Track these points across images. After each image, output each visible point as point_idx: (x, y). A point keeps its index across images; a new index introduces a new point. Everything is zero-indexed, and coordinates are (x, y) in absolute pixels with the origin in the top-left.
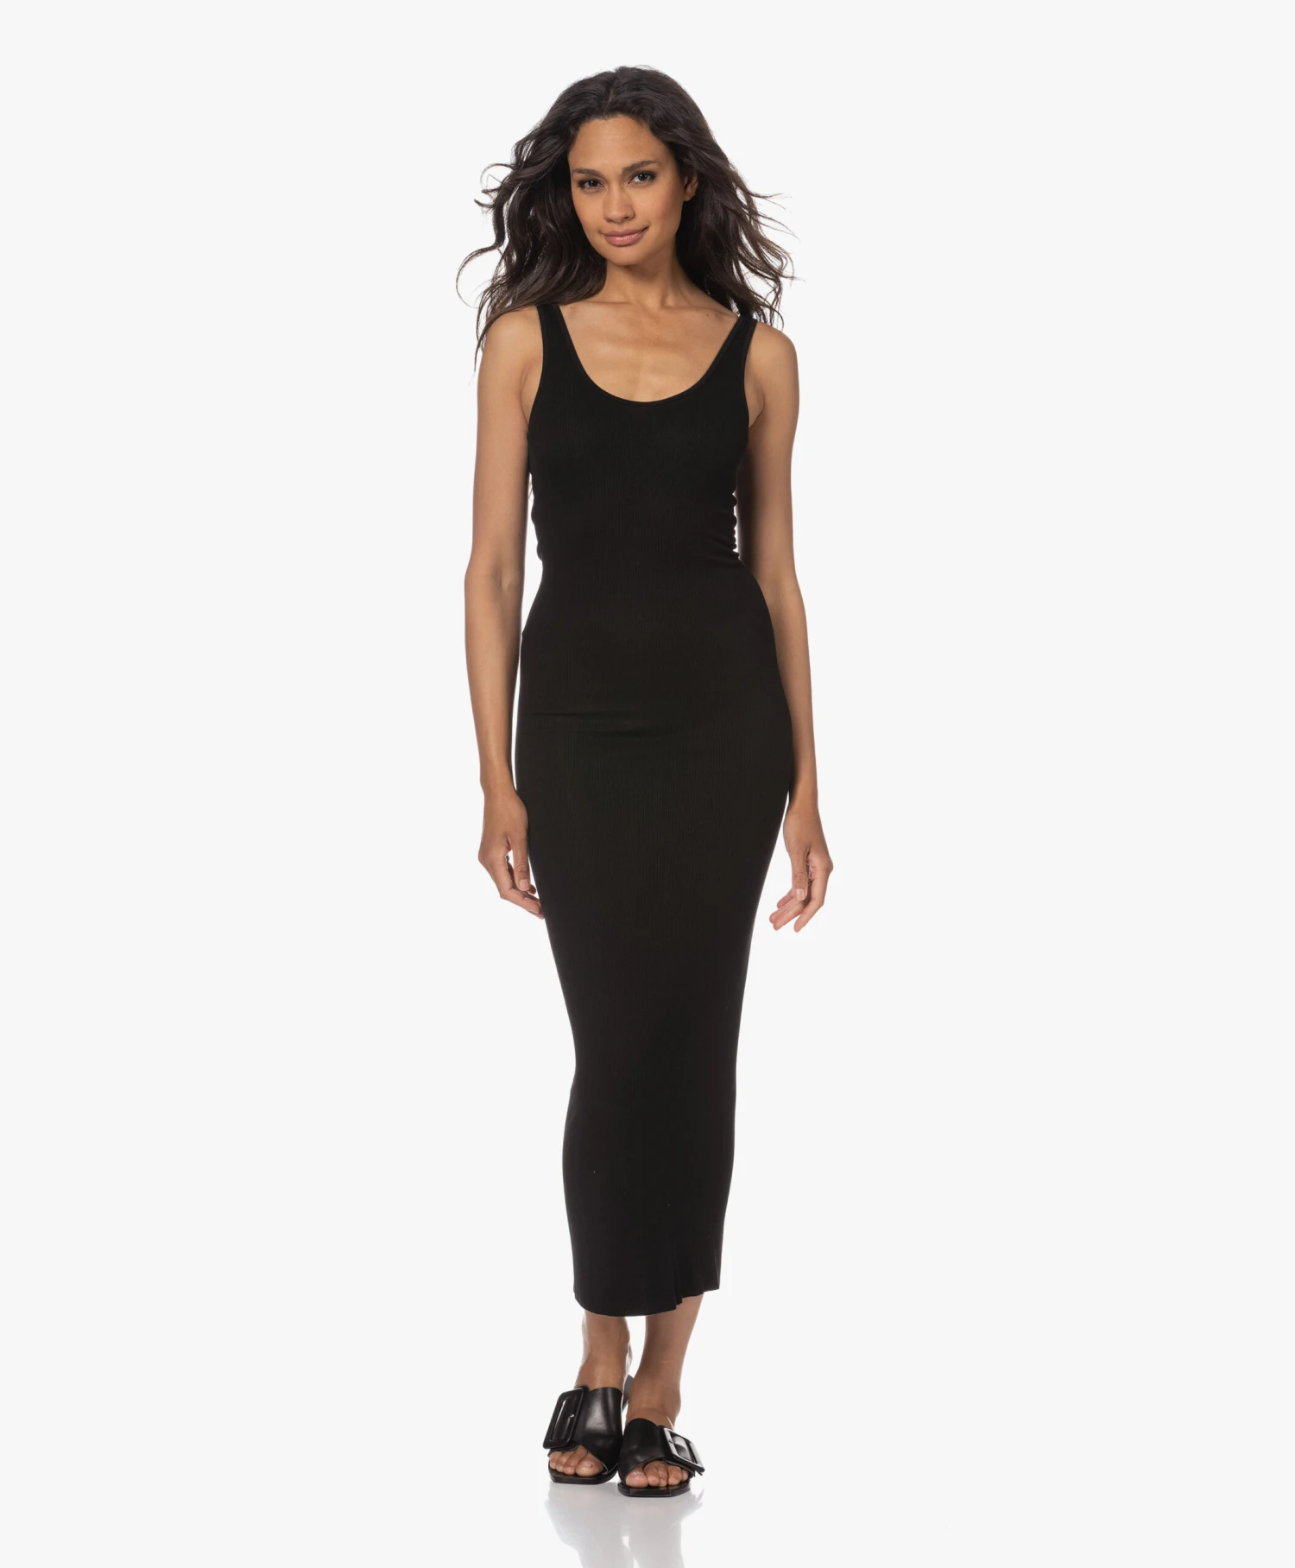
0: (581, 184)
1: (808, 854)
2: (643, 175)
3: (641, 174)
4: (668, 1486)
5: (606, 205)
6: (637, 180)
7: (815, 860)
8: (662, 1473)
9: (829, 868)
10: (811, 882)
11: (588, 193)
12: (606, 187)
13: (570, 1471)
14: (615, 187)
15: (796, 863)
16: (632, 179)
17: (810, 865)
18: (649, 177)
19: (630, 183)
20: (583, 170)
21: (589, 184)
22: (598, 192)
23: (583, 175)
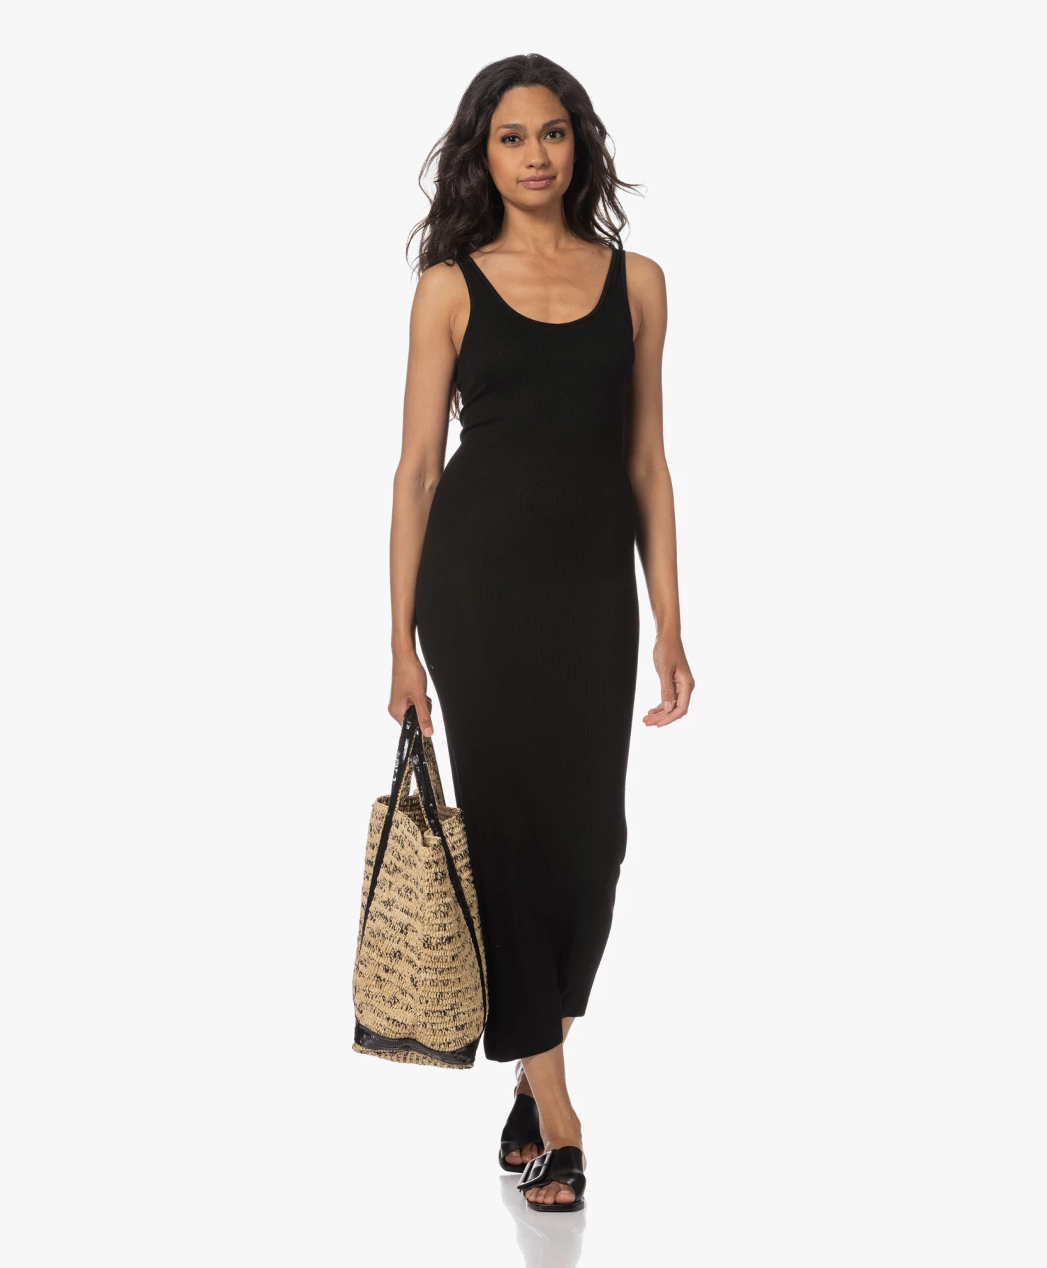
0: (504, 139)
1: (674, 673)
2: (554, 133)
3: (550, 131)
5: (526, 156)
6: (548, 137)
7: (681, 677)
9: (691, 685)
10: (676, 696)
11: (509, 147)
12: (525, 141)
14: (533, 141)
15: (664, 681)
16: (546, 135)
17: (676, 681)
18: (558, 135)
19: (544, 139)
20: (506, 127)
21: (509, 138)
22: (518, 146)
23: (504, 131)
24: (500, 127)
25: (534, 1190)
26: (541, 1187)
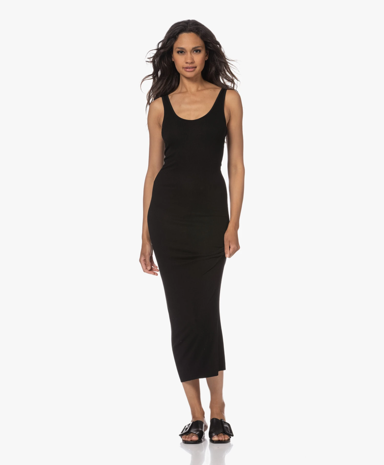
0: (178, 52)
1: (229, 244)
2: (197, 51)
3: (196, 50)
4: (225, 440)
5: (186, 59)
6: (195, 52)
8: (223, 436)
11: (180, 55)
12: (186, 53)
13: (189, 440)
14: (189, 53)
16: (194, 52)
17: (230, 247)
18: (198, 52)
19: (193, 53)
20: (179, 48)
21: (180, 52)
22: (183, 55)
23: (178, 50)
24: (177, 48)
25: (184, 436)
26: (187, 435)
